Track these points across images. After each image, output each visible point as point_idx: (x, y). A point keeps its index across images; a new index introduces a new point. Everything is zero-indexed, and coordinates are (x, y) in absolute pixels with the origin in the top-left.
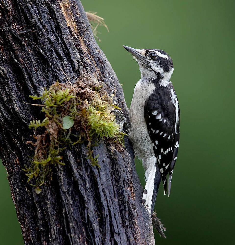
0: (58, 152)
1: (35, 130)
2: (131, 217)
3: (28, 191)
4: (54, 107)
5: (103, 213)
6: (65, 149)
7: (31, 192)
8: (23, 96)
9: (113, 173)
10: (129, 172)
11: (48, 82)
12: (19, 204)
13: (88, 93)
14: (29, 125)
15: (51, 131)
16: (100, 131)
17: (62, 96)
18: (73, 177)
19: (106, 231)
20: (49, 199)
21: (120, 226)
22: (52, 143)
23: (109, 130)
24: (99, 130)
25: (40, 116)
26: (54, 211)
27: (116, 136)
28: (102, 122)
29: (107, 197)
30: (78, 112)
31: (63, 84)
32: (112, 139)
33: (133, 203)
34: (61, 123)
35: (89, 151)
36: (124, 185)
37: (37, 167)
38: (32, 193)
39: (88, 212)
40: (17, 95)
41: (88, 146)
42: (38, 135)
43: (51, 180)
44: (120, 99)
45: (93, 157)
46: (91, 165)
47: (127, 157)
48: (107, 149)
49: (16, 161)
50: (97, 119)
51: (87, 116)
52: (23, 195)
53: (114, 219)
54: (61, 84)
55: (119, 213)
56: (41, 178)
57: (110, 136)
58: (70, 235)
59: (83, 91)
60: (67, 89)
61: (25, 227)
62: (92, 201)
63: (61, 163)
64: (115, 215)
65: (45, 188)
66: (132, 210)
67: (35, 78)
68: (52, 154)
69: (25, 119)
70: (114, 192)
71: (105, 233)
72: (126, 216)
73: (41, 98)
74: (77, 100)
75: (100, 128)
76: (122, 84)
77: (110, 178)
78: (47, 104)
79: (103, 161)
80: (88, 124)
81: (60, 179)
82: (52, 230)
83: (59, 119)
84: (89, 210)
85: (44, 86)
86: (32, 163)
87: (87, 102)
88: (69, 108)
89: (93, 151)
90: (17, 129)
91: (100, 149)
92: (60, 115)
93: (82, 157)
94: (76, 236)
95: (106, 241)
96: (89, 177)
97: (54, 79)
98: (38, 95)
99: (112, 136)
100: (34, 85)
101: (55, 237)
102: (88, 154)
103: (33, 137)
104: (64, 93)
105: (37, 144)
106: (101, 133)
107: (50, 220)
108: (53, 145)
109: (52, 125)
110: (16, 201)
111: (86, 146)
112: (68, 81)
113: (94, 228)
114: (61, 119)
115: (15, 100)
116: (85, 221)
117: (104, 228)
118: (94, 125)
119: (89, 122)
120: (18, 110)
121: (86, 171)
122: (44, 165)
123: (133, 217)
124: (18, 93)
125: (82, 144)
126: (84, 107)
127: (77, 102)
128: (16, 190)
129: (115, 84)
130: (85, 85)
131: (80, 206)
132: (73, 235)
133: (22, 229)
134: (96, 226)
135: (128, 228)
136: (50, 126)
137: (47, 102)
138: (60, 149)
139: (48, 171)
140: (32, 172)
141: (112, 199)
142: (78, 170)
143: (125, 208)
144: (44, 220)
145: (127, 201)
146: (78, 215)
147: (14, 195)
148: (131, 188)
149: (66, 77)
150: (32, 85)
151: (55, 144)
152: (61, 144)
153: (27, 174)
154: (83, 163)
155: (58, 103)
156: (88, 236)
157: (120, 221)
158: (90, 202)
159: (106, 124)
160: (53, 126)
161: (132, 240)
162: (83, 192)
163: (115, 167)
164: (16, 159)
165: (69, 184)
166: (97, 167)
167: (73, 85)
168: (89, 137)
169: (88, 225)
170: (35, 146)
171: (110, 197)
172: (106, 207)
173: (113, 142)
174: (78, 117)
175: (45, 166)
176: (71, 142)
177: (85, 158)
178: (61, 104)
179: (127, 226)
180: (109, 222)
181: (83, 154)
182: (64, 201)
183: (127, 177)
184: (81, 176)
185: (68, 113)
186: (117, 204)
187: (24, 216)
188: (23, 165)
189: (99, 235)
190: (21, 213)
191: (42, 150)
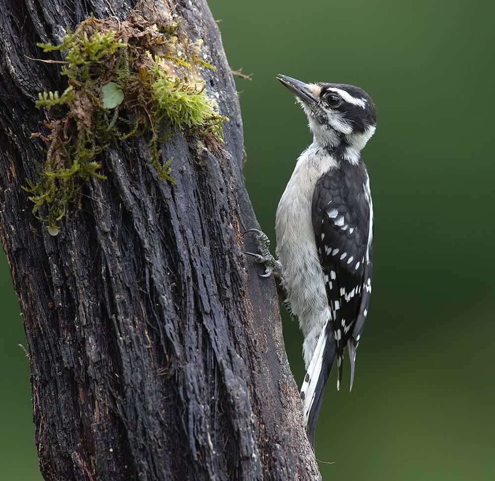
0: (92, 154)
1: (48, 110)
2: (235, 281)
3: (35, 231)
4: (85, 65)
5: (181, 274)
6: (106, 148)
7: (40, 232)
8: (24, 44)
9: (200, 195)
10: (232, 193)
11: (74, 16)
12: (15, 256)
13: (153, 38)
14: (36, 102)
15: (80, 112)
16: (176, 113)
17: (102, 44)
18: (122, 202)
19: (188, 309)
20: (74, 246)
21: (214, 299)
22: (81, 137)
23: (193, 111)
24: (173, 110)
25: (58, 83)
26: (85, 269)
27: (206, 122)
28: (179, 95)
29: (189, 242)
30: (132, 74)
31: (103, 21)
32: (200, 127)
33: (240, 254)
34: (98, 97)
35: (154, 151)
36: (222, 218)
37: (51, 184)
38: (42, 235)
39: (150, 273)
40: (13, 42)
41: (151, 141)
42: (53, 120)
43: (78, 209)
44: (214, 50)
45: (162, 164)
46: (158, 180)
47: (228, 163)
48: (189, 147)
49: (11, 172)
50: (169, 90)
51: (149, 83)
52: (23, 239)
53: (203, 286)
54: (99, 21)
55: (213, 274)
56: (59, 205)
57: (195, 123)
58: (116, 317)
59: (141, 34)
60: (111, 31)
61: (27, 302)
62: (159, 250)
63: (99, 176)
64: (204, 277)
65: (67, 224)
66: (239, 268)
67: (48, 9)
68: (81, 158)
69: (28, 89)
70: (203, 232)
71: (185, 313)
72: (225, 280)
73: (61, 48)
74: (130, 53)
75: (175, 107)
76: (218, 21)
77: (195, 205)
78: (73, 60)
79: (182, 172)
80: (152, 99)
81: (97, 207)
82: (81, 308)
83: (94, 90)
84: (153, 266)
85: (65, 25)
86: (42, 177)
87: (150, 56)
88: (114, 67)
89: (161, 151)
90: (13, 110)
91: (175, 148)
92: (97, 82)
93: (139, 163)
94: (128, 320)
95: (187, 329)
96: (153, 203)
97: (85, 11)
98: (55, 42)
99: (198, 122)
100: (46, 22)
101: (87, 322)
102: (152, 158)
103: (43, 125)
104: (104, 39)
105: (52, 139)
106: (178, 116)
107: (77, 287)
108: (82, 140)
109: (81, 102)
110: (10, 252)
111: (147, 142)
112: (113, 15)
113: (164, 304)
114: (98, 89)
115: (8, 53)
116: (147, 292)
117: (183, 303)
118: (163, 101)
119: (154, 94)
120: (16, 72)
121: (147, 190)
122: (65, 180)
123: (240, 282)
124: (14, 39)
125: (140, 137)
126: (143, 66)
127: (131, 56)
128: (10, 229)
129: (204, 21)
130: (146, 22)
131: (135, 260)
132: (121, 318)
133: (21, 306)
134: (166, 299)
135: (229, 303)
136: (77, 103)
137: (72, 55)
138: (96, 148)
139: (72, 191)
140: (41, 193)
141: (198, 247)
142: (131, 188)
143: (225, 264)
144: (64, 287)
145: (229, 250)
146: (131, 277)
147: (5, 238)
148: (237, 224)
149: (109, 8)
150: (41, 22)
151: (86, 139)
152: (99, 138)
153: (32, 197)
154: (143, 176)
155: (93, 58)
156: (152, 320)
157: (214, 289)
158: (155, 252)
159: (187, 99)
160: (83, 103)
161: (238, 327)
162: (142, 232)
163: (204, 183)
164: (11, 168)
165: (114, 216)
166: (169, 183)
167: (123, 23)
168: (154, 123)
169: (151, 297)
170: (48, 141)
171: (195, 242)
172: (187, 263)
173: (200, 134)
174: (133, 84)
175: (67, 182)
176: (118, 134)
177: (147, 166)
178: (100, 60)
179: (228, 299)
180: (192, 292)
181: (142, 157)
182: (104, 251)
183: (229, 202)
184: (138, 201)
185: (112, 78)
186: (208, 256)
187: (26, 280)
188: (23, 180)
189: (172, 318)
190: (19, 274)
191: (62, 150)
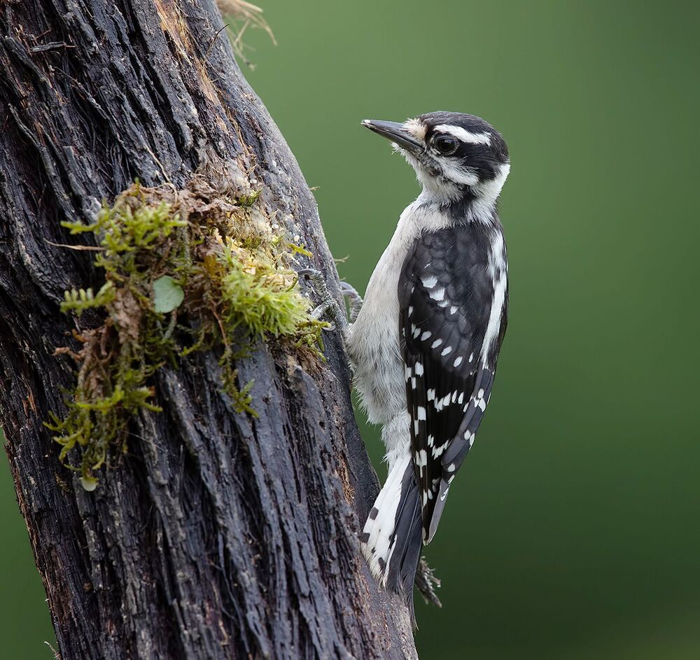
0: (141, 377)
1: (79, 315)
2: (343, 551)
3: (63, 484)
4: (128, 252)
5: (268, 542)
6: (160, 368)
7: (70, 486)
8: (43, 224)
9: (293, 432)
10: (338, 428)
11: (112, 184)
12: (37, 520)
13: (223, 214)
14: (62, 304)
15: (122, 318)
16: (257, 318)
17: (151, 221)
18: (184, 443)
19: (278, 591)
20: (118, 504)
21: (315, 576)
22: (125, 352)
23: (280, 315)
24: (253, 313)
25: (91, 277)
26: (133, 537)
27: (299, 330)
28: (261, 293)
29: (278, 498)
30: (194, 264)
31: (152, 189)
32: (291, 337)
33: (350, 513)
34: (148, 296)
35: (228, 372)
36: (324, 464)
37: (85, 419)
38: (73, 490)
39: (225, 541)
40: (28, 220)
41: (223, 357)
42: (86, 329)
43: (123, 453)
44: (309, 228)
45: (239, 390)
46: (234, 411)
47: (331, 387)
48: (276, 365)
49: (28, 403)
50: (247, 285)
51: (219, 276)
52: (47, 496)
53: (299, 558)
54: (147, 189)
55: (312, 542)
56: (96, 448)
57: (284, 331)
58: (179, 602)
59: (207, 208)
60: (164, 203)
61: (54, 583)
62: (236, 509)
63: (151, 406)
64: (300, 546)
65: (108, 474)
66: (348, 532)
67: (76, 174)
68: (125, 383)
69: (50, 287)
70: (297, 483)
71: (274, 597)
72: (329, 550)
73: (94, 228)
74: (191, 234)
75: (256, 309)
76: (313, 188)
77: (286, 446)
78: (111, 246)
79: (266, 400)
80: (223, 298)
81: (149, 451)
82: (129, 590)
83: (142, 287)
84: (228, 532)
85: (100, 197)
86: (72, 408)
87: (219, 238)
88: (170, 255)
89: (236, 371)
90: (30, 316)
91: (257, 367)
92: (147, 275)
93: (207, 388)
94: (195, 606)
95: (277, 619)
96: (226, 443)
97: (128, 176)
98: (86, 221)
99: (288, 330)
100: (73, 193)
101: (138, 610)
102: (224, 382)
103: (71, 336)
104: (155, 215)
105: (85, 356)
106: (260, 322)
107: (123, 562)
108: (127, 357)
109: (124, 303)
110: (29, 513)
111: (218, 359)
112: (167, 182)
113: (245, 583)
114: (147, 286)
115: (21, 236)
116: (220, 565)
117: (271, 581)
118: (239, 301)
119: (225, 291)
120: (32, 263)
121: (218, 426)
122: (104, 413)
123: (349, 552)
124: (29, 217)
125: (208, 352)
126: (210, 253)
127: (193, 239)
128: (29, 481)
129: (294, 188)
130: (212, 190)
131: (204, 523)
132: (185, 603)
133: (47, 589)
134: (248, 577)
135: (336, 581)
136: (119, 305)
137: (110, 239)
138: (147, 368)
139: (114, 429)
140: (71, 431)
141: (290, 504)
142: (196, 424)
143: (328, 528)
144: (105, 562)
145: (334, 508)
146: (198, 547)
147: (23, 495)
148: (344, 472)
149: (161, 171)
150: (67, 192)
151: (132, 354)
152: (150, 353)
153: (58, 437)
154: (212, 407)
155: (140, 242)
156: (229, 606)
157: (313, 562)
158: (231, 512)
159: (273, 298)
160: (127, 305)
161: (348, 615)
162: (212, 485)
163: (297, 415)
164: (28, 397)
165: (173, 463)
166: (249, 415)
167: (181, 192)
168: (227, 332)
169: (226, 574)
170: (78, 359)
171: (287, 497)
172: (275, 526)
173: (291, 346)
174: (196, 278)
175: (107, 416)
176: (177, 348)
177: (217, 392)
178: (149, 244)
179: (333, 576)
180: (283, 567)
181: (210, 379)
182: (159, 512)
183: (332, 441)
184: (206, 441)
185: (166, 269)
186: (306, 517)
187: (53, 553)
188: (46, 414)
189: (257, 603)
190: (43, 545)
191: (99, 371)
